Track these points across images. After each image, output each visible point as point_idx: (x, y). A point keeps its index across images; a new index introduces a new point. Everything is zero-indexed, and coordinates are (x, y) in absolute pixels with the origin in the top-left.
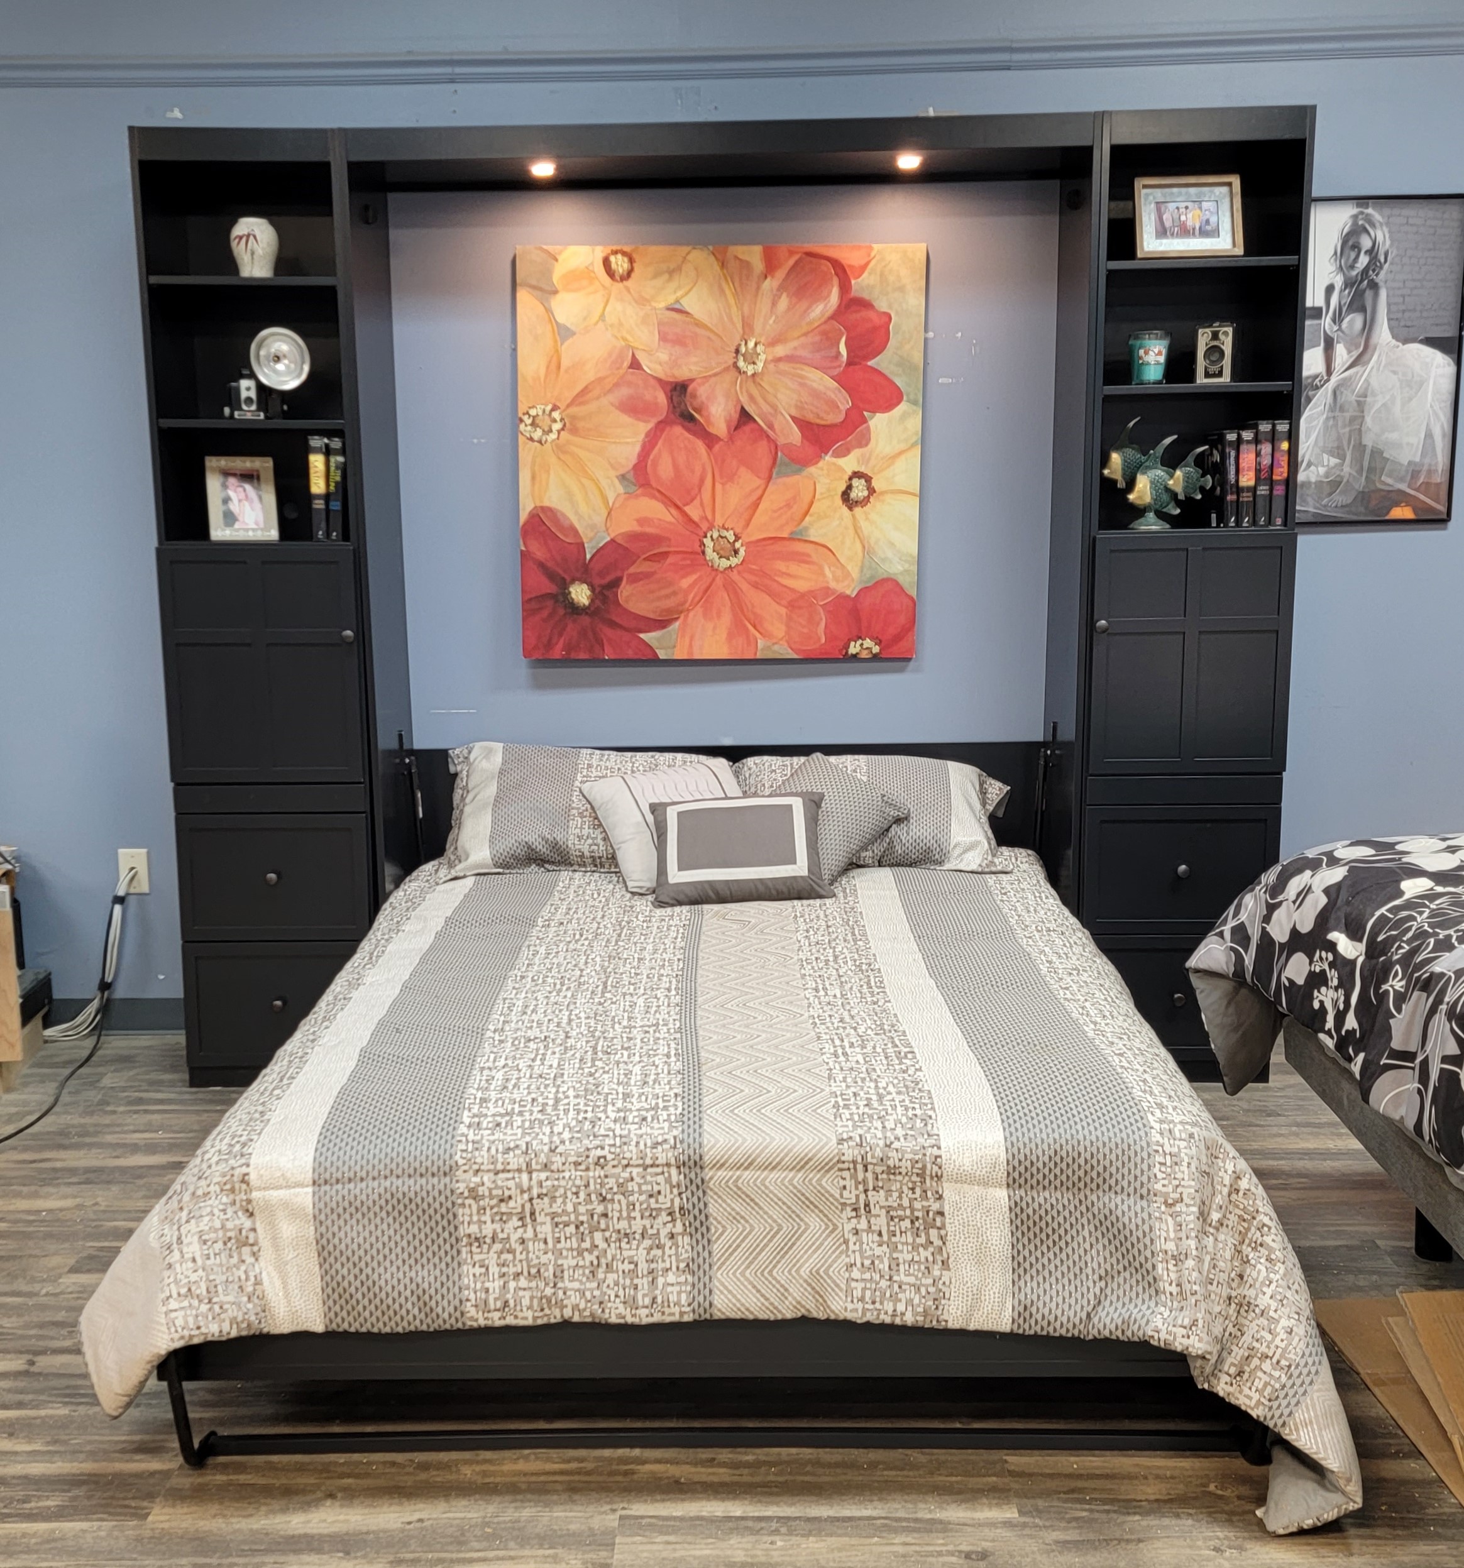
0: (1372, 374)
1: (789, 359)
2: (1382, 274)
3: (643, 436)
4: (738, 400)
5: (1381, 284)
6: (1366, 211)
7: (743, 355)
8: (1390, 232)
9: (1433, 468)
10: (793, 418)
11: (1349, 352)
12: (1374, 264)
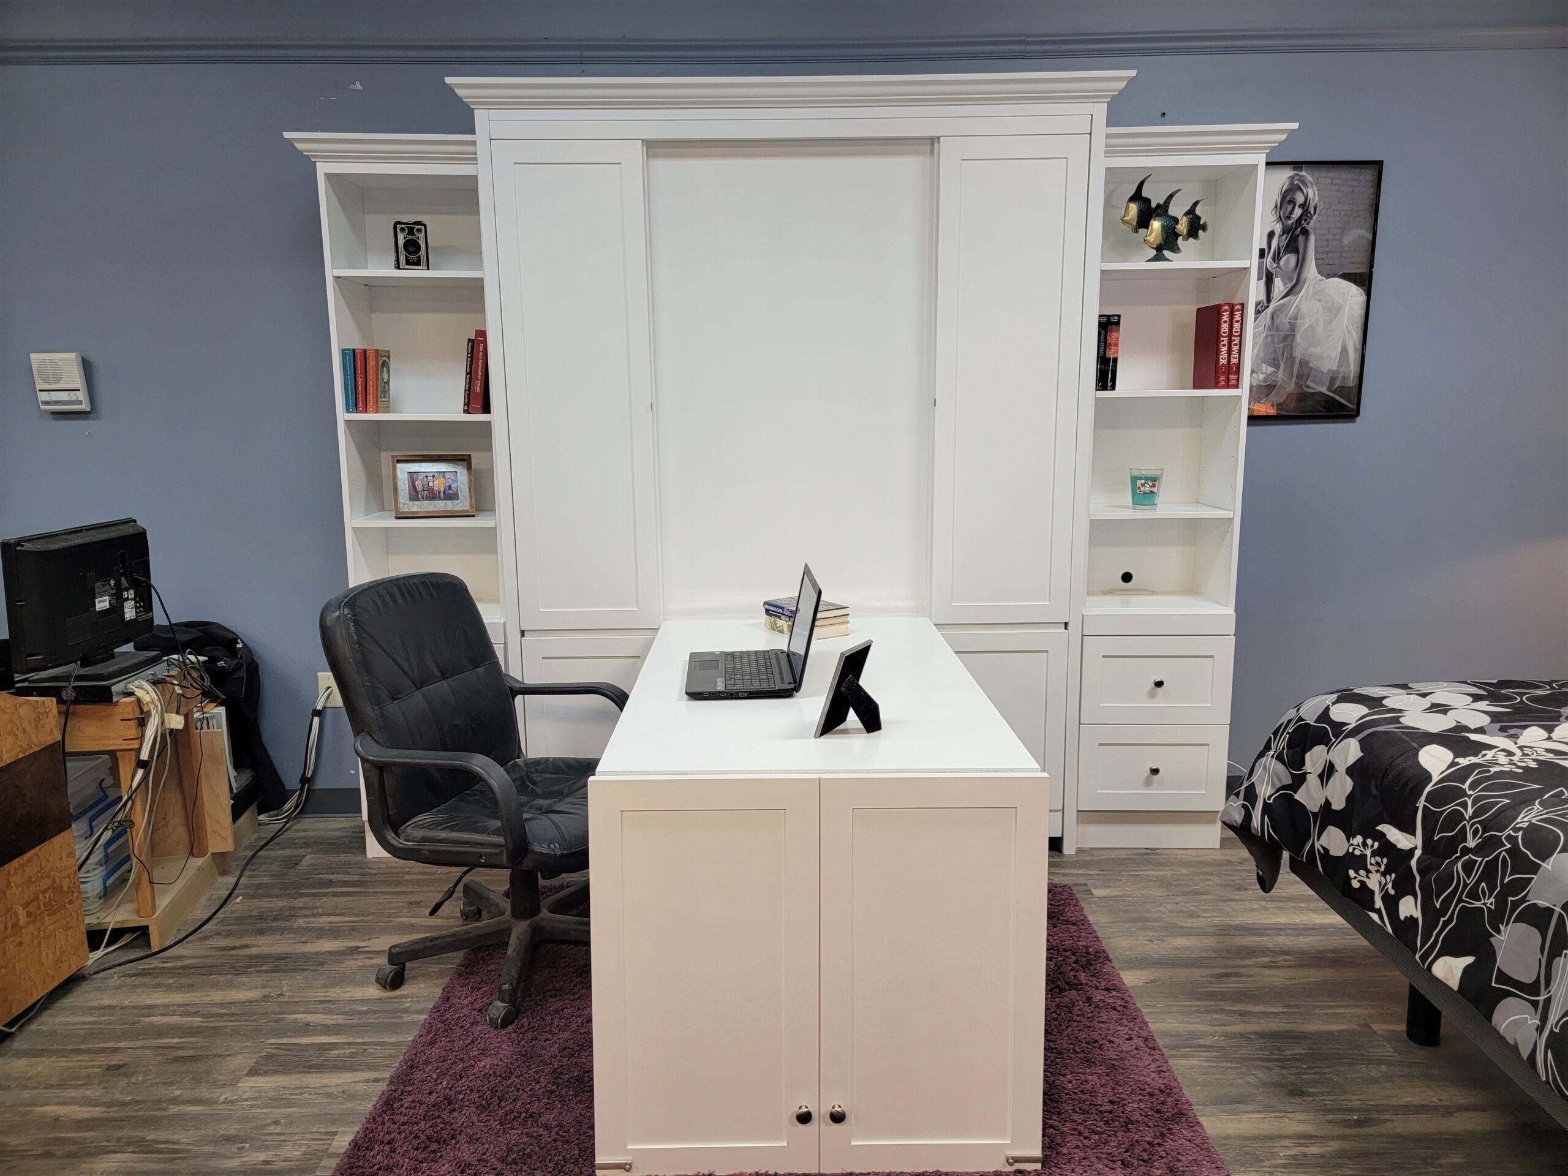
0: (1303, 300)
2: (1312, 222)
5: (1311, 231)
6: (1300, 173)
8: (1318, 190)
9: (1346, 375)
11: (1285, 284)
12: (1306, 214)
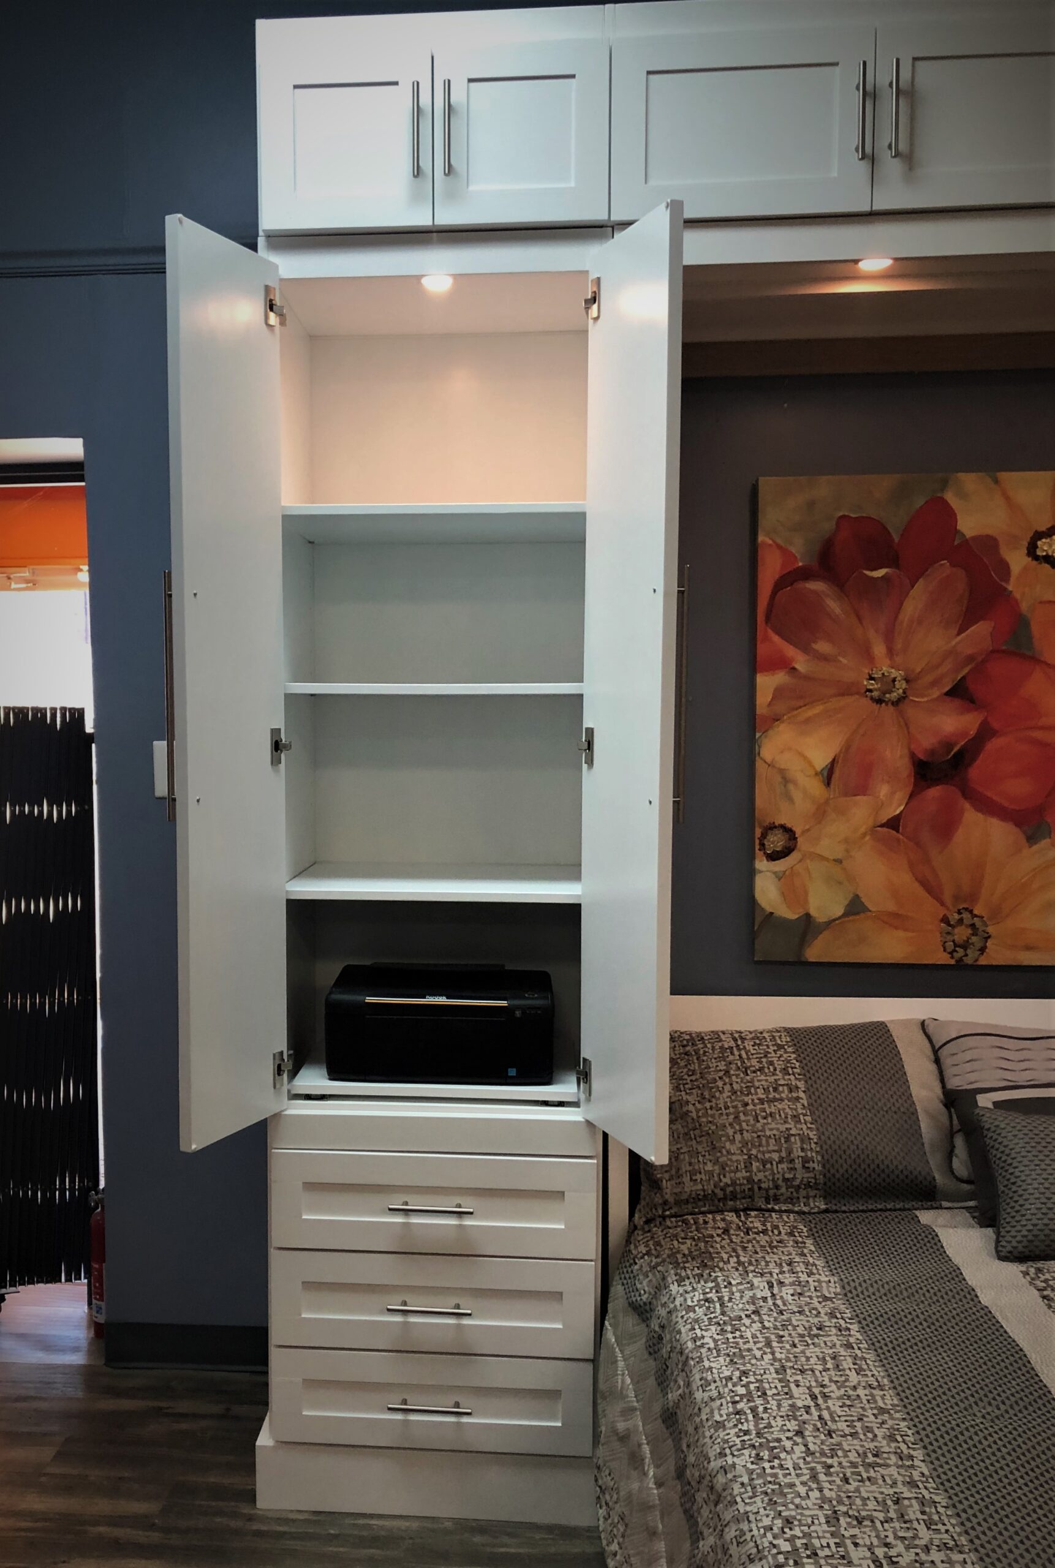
1: (889, 638)
3: (980, 815)
4: (939, 697)
7: (884, 694)
10: (959, 634)
